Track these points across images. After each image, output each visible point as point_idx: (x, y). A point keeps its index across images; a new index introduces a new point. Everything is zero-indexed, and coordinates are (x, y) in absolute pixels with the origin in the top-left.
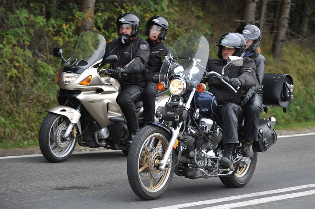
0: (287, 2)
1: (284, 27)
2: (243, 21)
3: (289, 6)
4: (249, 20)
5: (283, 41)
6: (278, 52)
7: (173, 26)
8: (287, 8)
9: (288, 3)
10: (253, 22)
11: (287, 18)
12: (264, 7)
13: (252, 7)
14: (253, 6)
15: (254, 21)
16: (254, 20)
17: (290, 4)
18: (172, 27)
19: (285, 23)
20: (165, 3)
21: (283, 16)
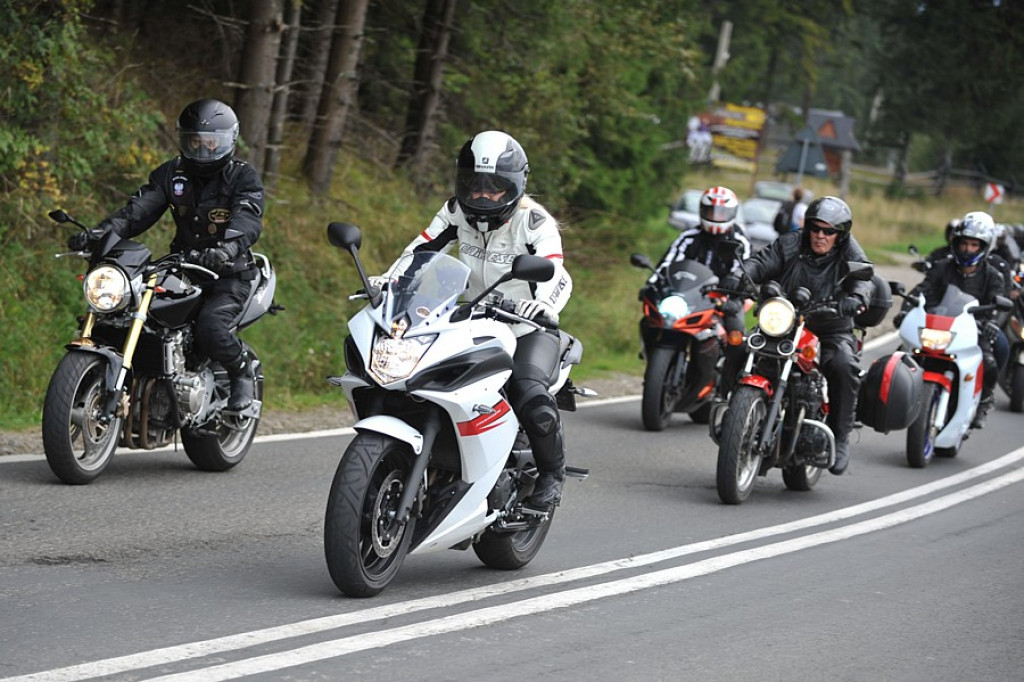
0: (352, 34)
1: (342, 104)
2: (243, 86)
3: (358, 45)
4: (261, 85)
5: (338, 144)
6: (322, 178)
7: (97, 99)
8: (351, 52)
9: (356, 37)
10: (272, 90)
11: (351, 80)
12: (293, 46)
13: (270, 45)
14: (273, 45)
15: (275, 87)
16: (273, 83)
17: (361, 38)
18: (95, 103)
19: (346, 93)
20: (69, 31)
21: (341, 74)
